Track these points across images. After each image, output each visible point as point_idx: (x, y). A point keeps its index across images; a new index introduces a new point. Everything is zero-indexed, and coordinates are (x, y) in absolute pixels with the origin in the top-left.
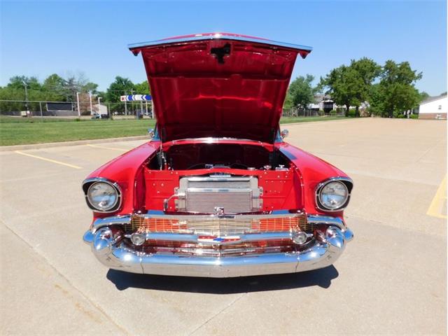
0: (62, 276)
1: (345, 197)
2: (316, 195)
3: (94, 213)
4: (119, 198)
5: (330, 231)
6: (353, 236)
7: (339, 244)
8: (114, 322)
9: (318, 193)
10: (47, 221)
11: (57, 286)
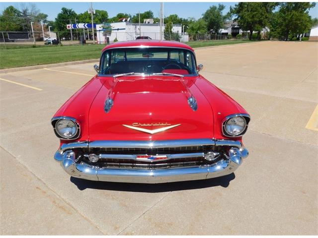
0: (40, 180)
1: (244, 127)
2: (223, 126)
3: (61, 140)
4: (79, 129)
5: (232, 151)
6: (248, 153)
8: (80, 214)
9: (224, 124)
10: (23, 137)
11: (37, 188)
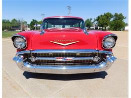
1: (114, 43)
2: (102, 42)
3: (17, 49)
4: (26, 43)
5: (108, 56)
6: (116, 59)
7: (112, 61)
8: (24, 91)
